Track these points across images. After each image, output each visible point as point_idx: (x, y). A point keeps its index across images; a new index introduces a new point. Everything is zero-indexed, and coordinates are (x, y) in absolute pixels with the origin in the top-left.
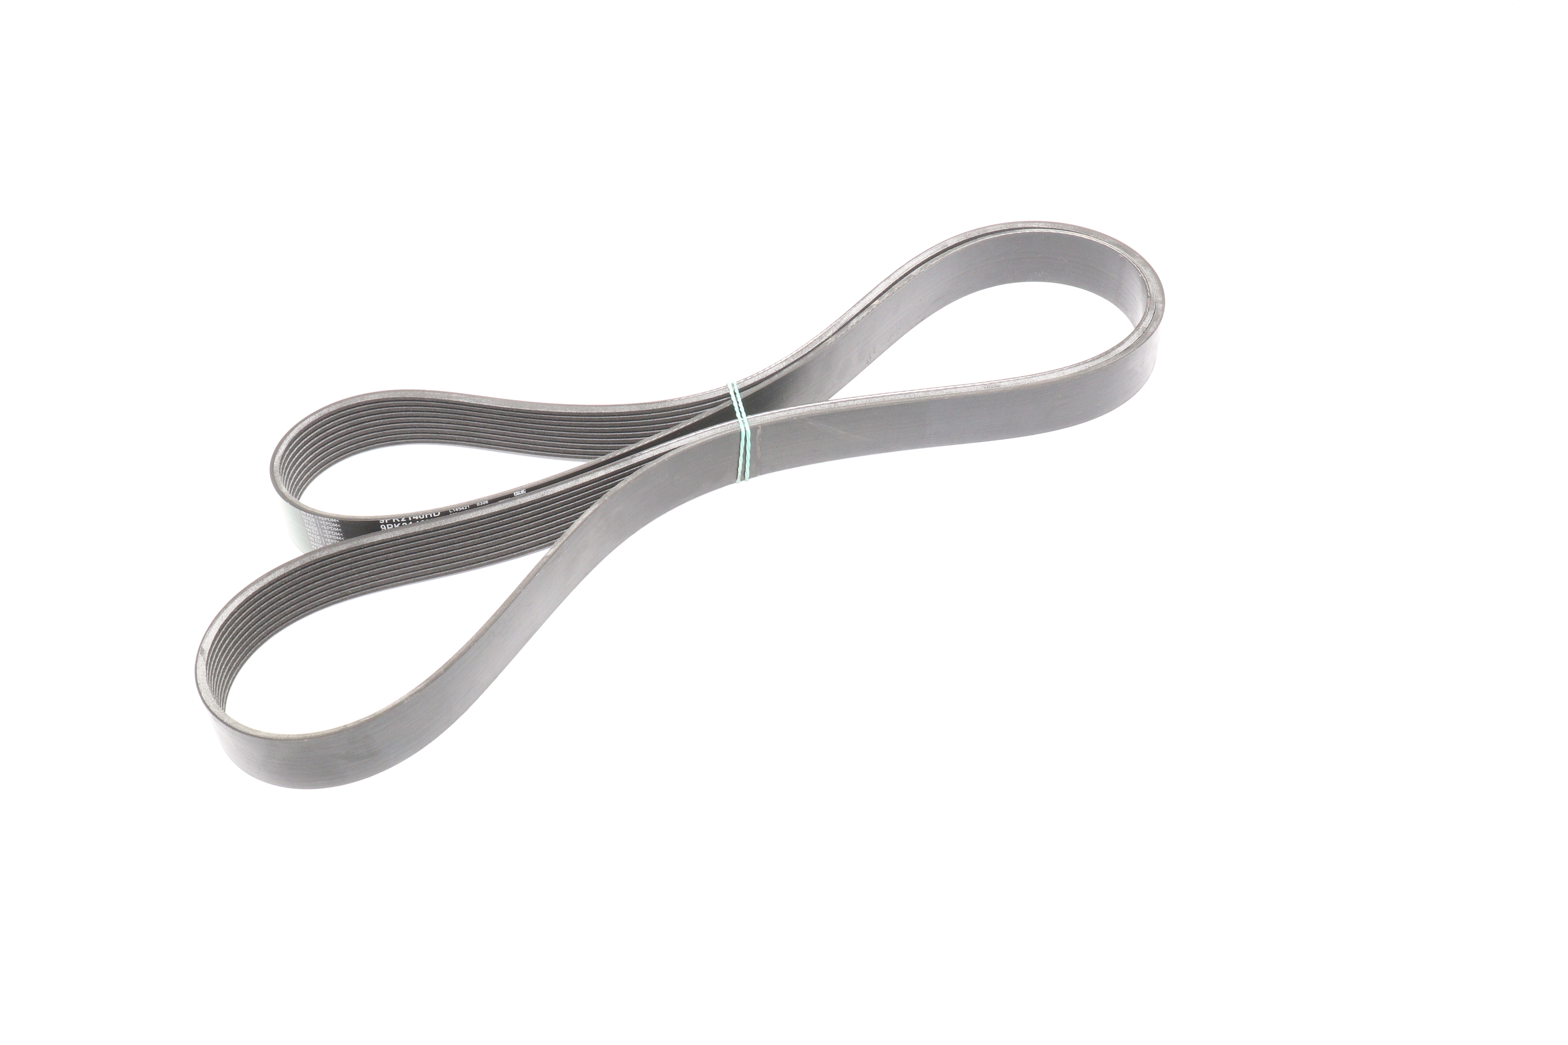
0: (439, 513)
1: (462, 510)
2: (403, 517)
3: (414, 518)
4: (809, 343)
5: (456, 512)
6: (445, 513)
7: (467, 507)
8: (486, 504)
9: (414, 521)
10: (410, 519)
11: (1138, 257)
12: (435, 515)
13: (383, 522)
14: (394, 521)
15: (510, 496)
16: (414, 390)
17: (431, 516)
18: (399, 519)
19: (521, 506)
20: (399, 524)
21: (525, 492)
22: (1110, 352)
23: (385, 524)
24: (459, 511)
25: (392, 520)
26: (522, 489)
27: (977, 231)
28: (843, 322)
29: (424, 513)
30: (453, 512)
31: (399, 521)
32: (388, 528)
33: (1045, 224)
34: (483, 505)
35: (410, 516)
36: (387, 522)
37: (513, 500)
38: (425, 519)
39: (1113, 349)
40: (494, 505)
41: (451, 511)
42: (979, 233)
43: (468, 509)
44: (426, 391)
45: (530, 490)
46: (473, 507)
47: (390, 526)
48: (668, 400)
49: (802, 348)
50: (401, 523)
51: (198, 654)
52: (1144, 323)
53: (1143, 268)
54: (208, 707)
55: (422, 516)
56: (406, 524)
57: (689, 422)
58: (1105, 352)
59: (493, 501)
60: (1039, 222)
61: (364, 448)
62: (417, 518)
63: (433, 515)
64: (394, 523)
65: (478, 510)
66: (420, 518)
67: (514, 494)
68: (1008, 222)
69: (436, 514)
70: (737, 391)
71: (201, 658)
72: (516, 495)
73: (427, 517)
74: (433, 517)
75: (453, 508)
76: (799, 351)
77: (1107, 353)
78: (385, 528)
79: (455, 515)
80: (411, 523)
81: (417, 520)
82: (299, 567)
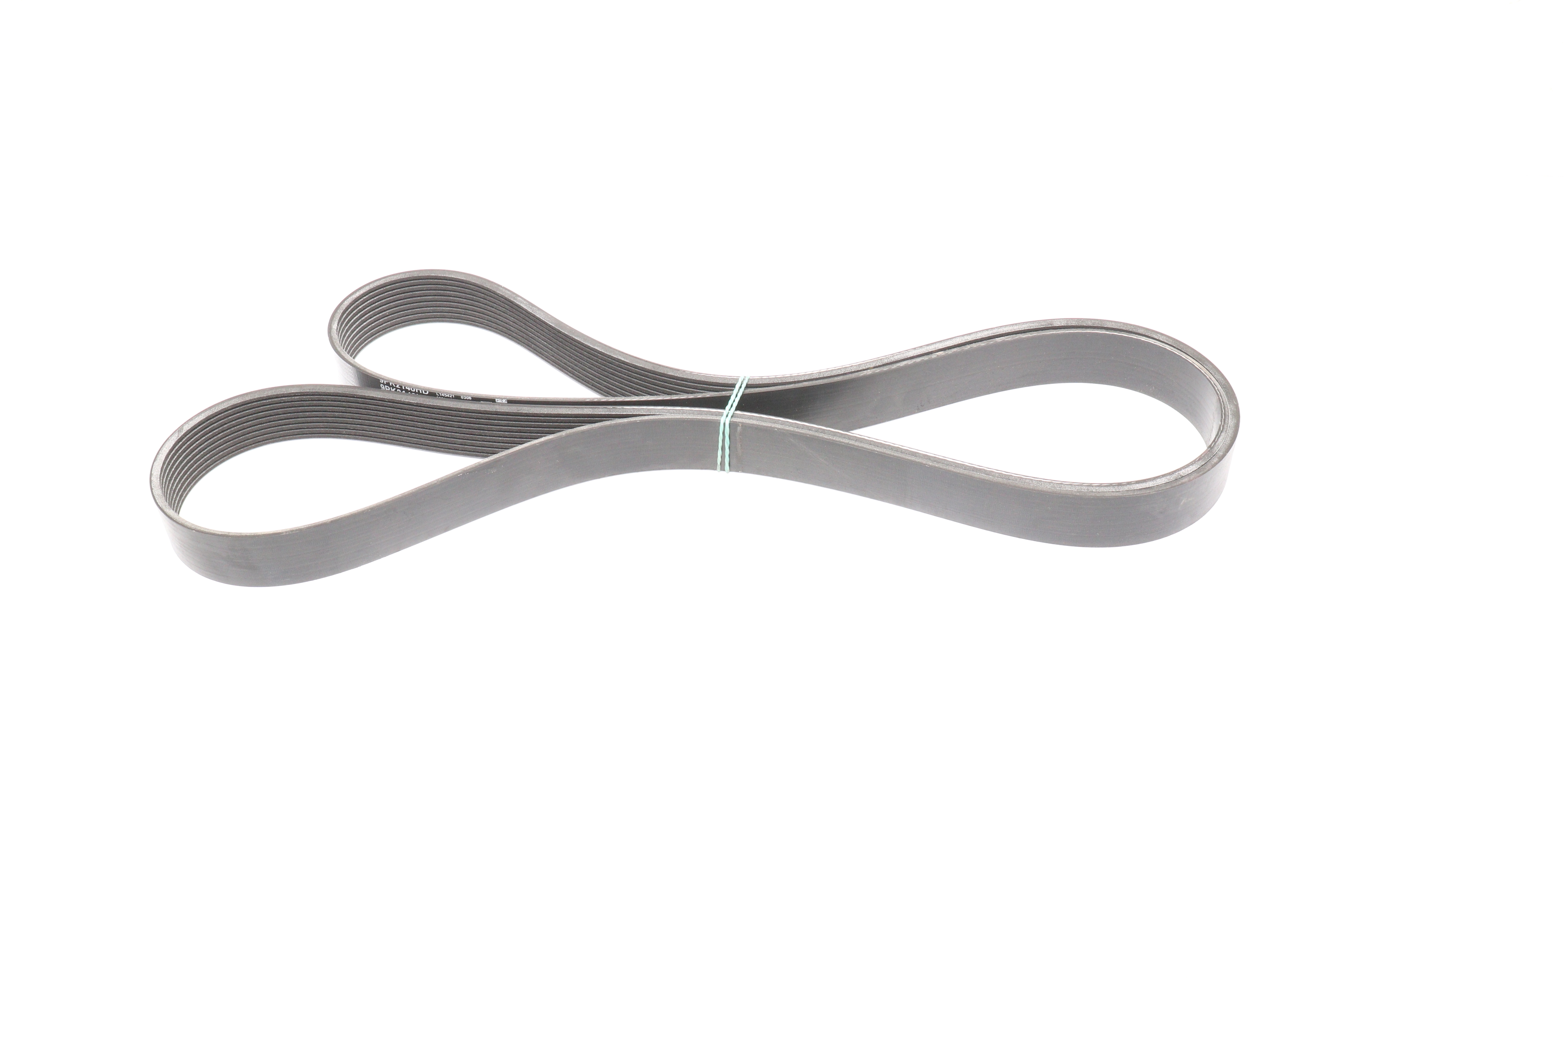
0: (427, 393)
1: (447, 397)
2: (399, 384)
3: (406, 388)
4: (844, 367)
5: (442, 396)
6: (432, 394)
7: (452, 396)
8: (469, 400)
9: (407, 391)
10: (403, 388)
11: (1234, 404)
12: (424, 393)
13: (382, 382)
14: (391, 385)
15: (492, 401)
16: (492, 282)
17: (421, 392)
18: (395, 385)
19: (497, 413)
20: (395, 389)
21: (506, 402)
22: (1124, 485)
23: (383, 384)
24: (444, 397)
25: (389, 383)
26: (504, 399)
27: (1093, 321)
28: (893, 359)
29: (416, 387)
30: (439, 396)
31: (394, 386)
32: (387, 389)
33: (1167, 339)
34: (466, 400)
35: (404, 385)
36: (385, 383)
37: (494, 405)
38: (415, 392)
39: (1129, 483)
40: (474, 403)
41: (438, 394)
42: (1093, 324)
43: (452, 398)
44: (501, 286)
45: (511, 402)
46: (457, 398)
47: (388, 388)
48: (681, 370)
49: (834, 369)
50: (397, 388)
51: (176, 430)
52: (1183, 471)
53: (1230, 416)
54: (151, 475)
55: (413, 389)
56: (400, 391)
57: (684, 396)
58: (1118, 483)
59: (476, 399)
60: (1162, 334)
61: (448, 319)
62: (409, 389)
63: (422, 391)
64: (391, 386)
65: (460, 402)
66: (412, 390)
67: (496, 400)
68: (1131, 323)
69: (426, 392)
70: (744, 386)
71: (176, 435)
72: (498, 402)
73: (417, 391)
74: (422, 394)
75: (441, 392)
76: (829, 371)
77: (1120, 484)
78: (384, 388)
79: (440, 399)
80: (404, 392)
81: (409, 391)
82: (299, 393)
